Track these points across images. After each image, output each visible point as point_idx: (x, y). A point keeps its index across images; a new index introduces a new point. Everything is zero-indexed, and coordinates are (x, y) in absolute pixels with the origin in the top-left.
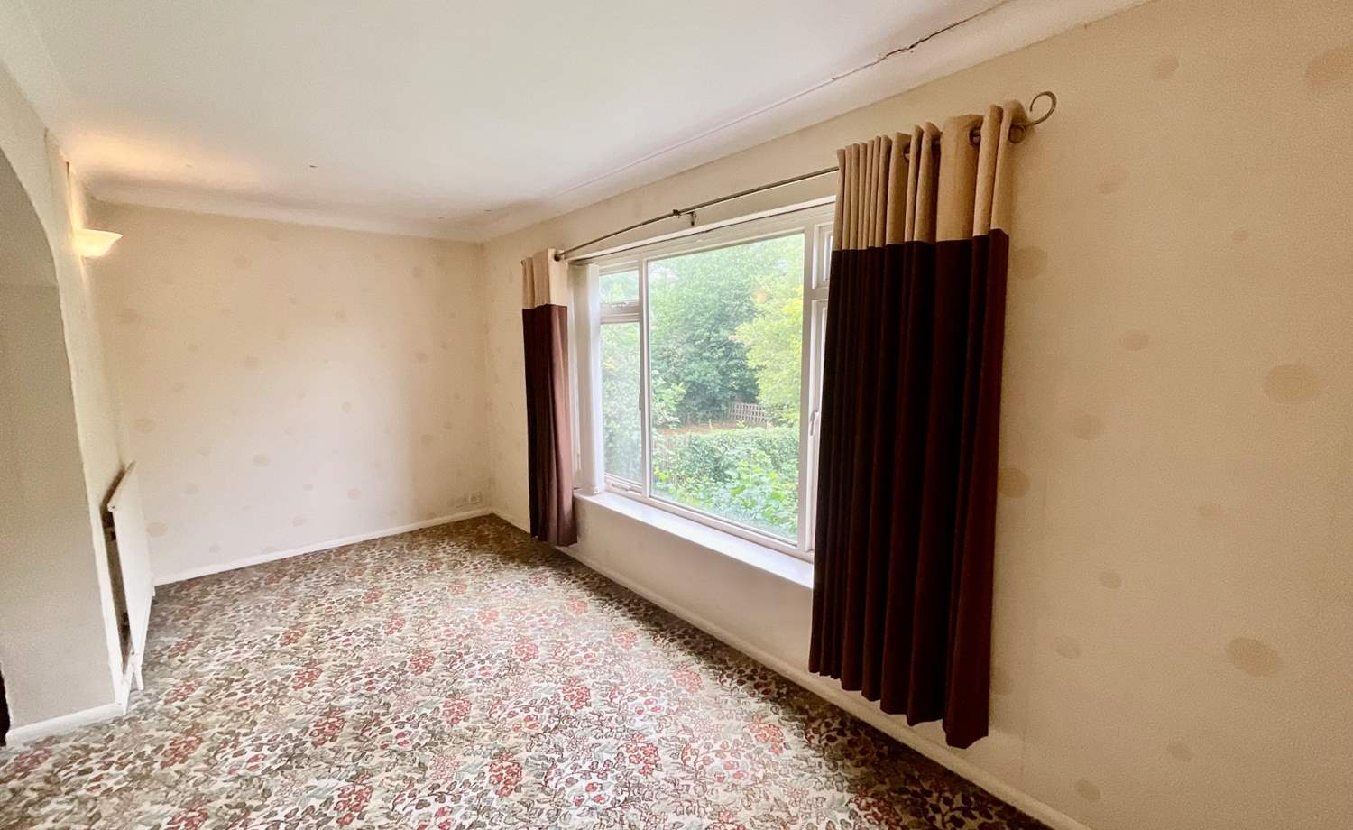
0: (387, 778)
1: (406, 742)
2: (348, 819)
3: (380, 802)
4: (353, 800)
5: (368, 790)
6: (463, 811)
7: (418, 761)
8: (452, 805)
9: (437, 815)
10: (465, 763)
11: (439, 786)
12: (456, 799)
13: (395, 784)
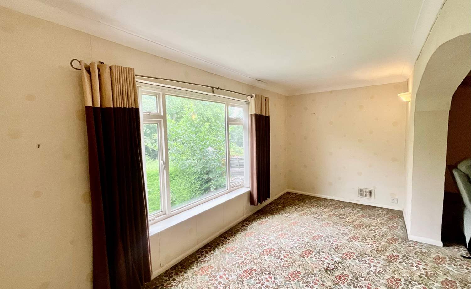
0: (330, 276)
1: (317, 280)
2: (346, 276)
3: (336, 272)
4: (342, 279)
5: (337, 277)
6: (322, 256)
7: (319, 272)
8: (323, 258)
9: (327, 259)
10: (311, 262)
11: (321, 263)
12: (321, 258)
13: (330, 273)
